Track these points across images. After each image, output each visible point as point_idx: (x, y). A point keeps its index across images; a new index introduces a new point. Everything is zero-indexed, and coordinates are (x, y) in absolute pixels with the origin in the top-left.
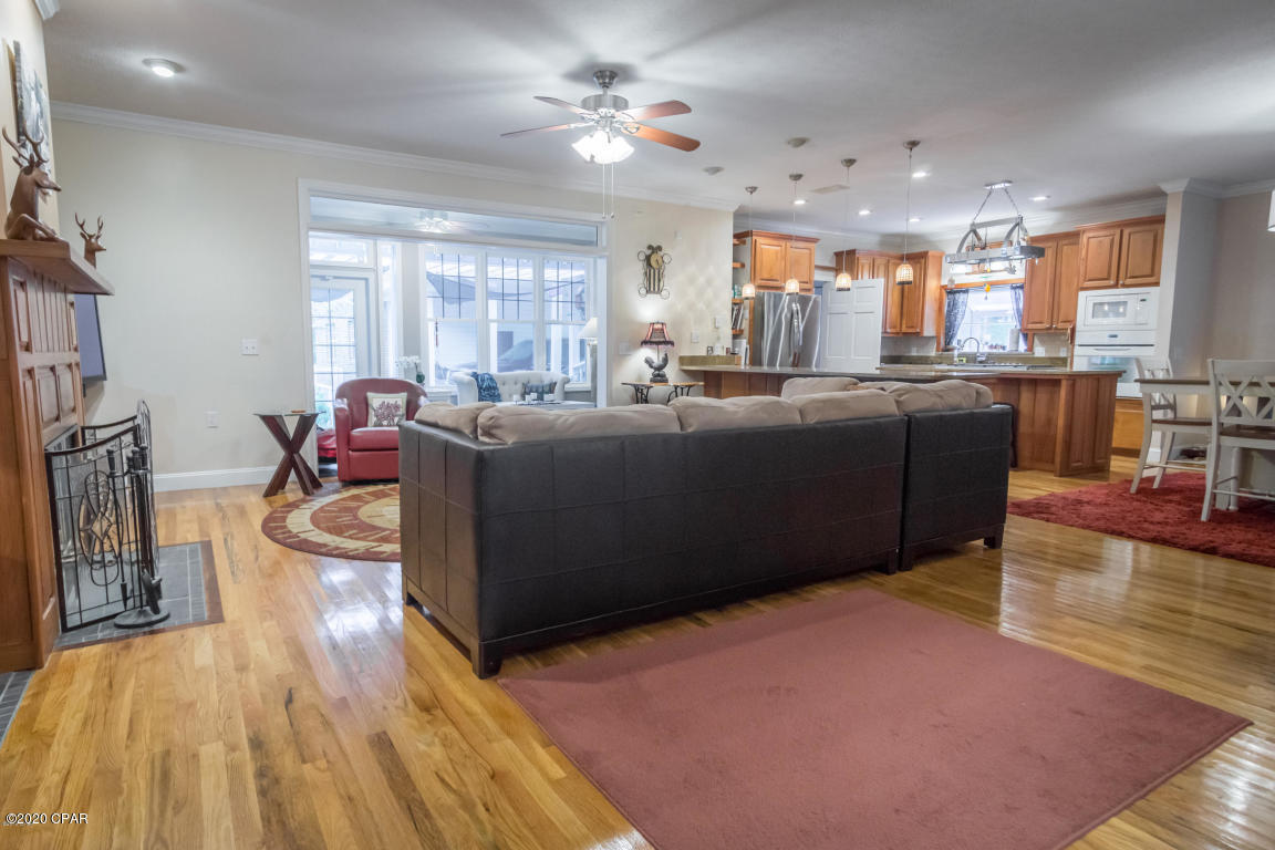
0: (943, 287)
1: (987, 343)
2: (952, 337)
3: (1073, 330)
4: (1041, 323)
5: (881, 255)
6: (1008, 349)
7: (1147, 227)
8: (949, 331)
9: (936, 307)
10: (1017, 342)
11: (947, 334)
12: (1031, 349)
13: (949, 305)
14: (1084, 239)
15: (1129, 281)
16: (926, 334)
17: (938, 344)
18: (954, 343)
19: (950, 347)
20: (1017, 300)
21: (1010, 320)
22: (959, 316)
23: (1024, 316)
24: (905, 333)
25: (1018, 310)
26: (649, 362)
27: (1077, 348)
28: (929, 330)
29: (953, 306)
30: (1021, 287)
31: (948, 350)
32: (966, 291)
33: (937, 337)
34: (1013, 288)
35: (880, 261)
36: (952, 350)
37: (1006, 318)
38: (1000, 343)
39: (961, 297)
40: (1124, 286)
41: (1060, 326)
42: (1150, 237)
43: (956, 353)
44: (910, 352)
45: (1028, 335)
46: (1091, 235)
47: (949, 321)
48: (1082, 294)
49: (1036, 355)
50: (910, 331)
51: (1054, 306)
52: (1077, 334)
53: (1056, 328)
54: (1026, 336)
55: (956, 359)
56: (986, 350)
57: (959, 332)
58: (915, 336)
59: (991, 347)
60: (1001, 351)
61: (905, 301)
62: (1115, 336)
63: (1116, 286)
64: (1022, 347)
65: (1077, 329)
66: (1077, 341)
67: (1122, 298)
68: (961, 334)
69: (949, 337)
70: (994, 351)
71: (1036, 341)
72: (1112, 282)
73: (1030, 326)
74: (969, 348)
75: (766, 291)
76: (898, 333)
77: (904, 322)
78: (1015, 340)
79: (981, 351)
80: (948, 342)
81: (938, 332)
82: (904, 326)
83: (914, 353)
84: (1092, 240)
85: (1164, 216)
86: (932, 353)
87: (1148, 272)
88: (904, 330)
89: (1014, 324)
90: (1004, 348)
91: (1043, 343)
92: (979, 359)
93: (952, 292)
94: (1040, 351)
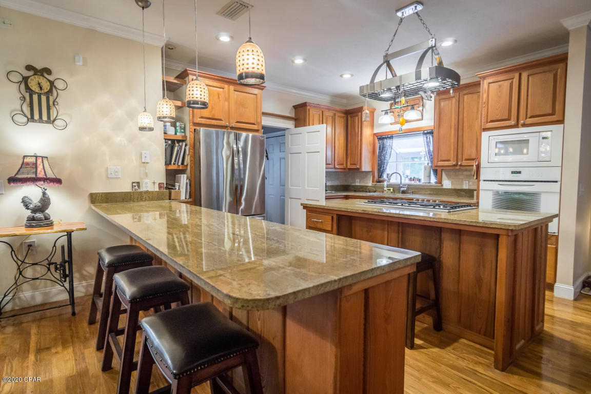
0: (375, 134)
1: (407, 176)
2: (383, 172)
3: (478, 167)
4: (449, 160)
5: (329, 109)
6: (423, 181)
7: (546, 68)
8: (380, 166)
9: (371, 148)
10: (429, 176)
11: (379, 170)
12: (440, 182)
13: (380, 148)
14: (485, 84)
15: (529, 121)
16: (363, 169)
17: (374, 177)
18: (385, 176)
19: (381, 179)
20: (428, 143)
21: (423, 159)
22: (387, 156)
23: (433, 156)
24: (349, 169)
25: (429, 151)
26: (26, 203)
27: (482, 183)
28: (366, 166)
29: (382, 148)
30: (431, 133)
31: (380, 182)
32: (391, 137)
33: (373, 172)
34: (424, 134)
35: (328, 114)
36: (383, 181)
37: (420, 158)
38: (417, 177)
39: (388, 142)
40: (524, 125)
41: (464, 163)
42: (551, 76)
43: (385, 183)
44: (355, 183)
45: (437, 171)
46: (491, 80)
47: (381, 160)
48: (485, 135)
49: (444, 187)
50: (353, 167)
51: (459, 147)
52: (482, 171)
53: (461, 165)
54: (436, 172)
55: (385, 189)
56: (407, 181)
57: (388, 168)
58: (355, 171)
59: (411, 179)
60: (418, 183)
61: (349, 145)
62: (520, 172)
63: (516, 126)
64: (433, 180)
65: (482, 165)
66: (482, 177)
67: (525, 137)
68: (389, 169)
69: (381, 172)
70: (413, 182)
71: (444, 176)
72: (513, 122)
73: (440, 163)
74: (394, 180)
75: (213, 130)
76: (344, 169)
77: (349, 160)
78: (427, 174)
79: (403, 182)
80: (380, 176)
81: (373, 168)
82: (349, 163)
83: (358, 183)
84: (491, 85)
85: (567, 53)
86: (370, 184)
87: (549, 111)
88: (349, 166)
89: (426, 162)
90: (419, 180)
91: (449, 177)
92: (402, 189)
93: (381, 137)
94: (447, 184)
